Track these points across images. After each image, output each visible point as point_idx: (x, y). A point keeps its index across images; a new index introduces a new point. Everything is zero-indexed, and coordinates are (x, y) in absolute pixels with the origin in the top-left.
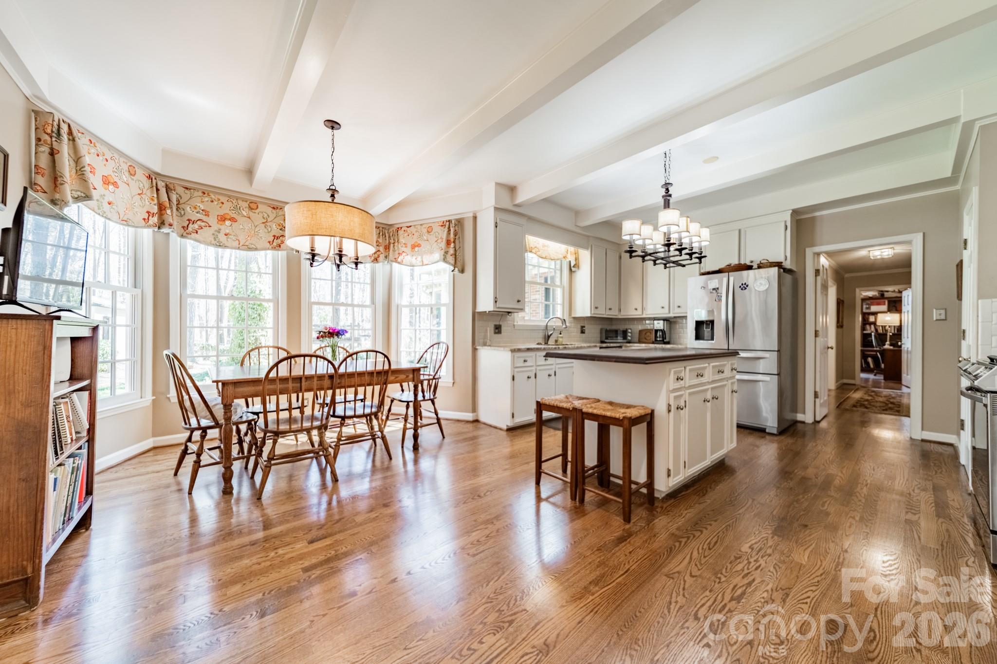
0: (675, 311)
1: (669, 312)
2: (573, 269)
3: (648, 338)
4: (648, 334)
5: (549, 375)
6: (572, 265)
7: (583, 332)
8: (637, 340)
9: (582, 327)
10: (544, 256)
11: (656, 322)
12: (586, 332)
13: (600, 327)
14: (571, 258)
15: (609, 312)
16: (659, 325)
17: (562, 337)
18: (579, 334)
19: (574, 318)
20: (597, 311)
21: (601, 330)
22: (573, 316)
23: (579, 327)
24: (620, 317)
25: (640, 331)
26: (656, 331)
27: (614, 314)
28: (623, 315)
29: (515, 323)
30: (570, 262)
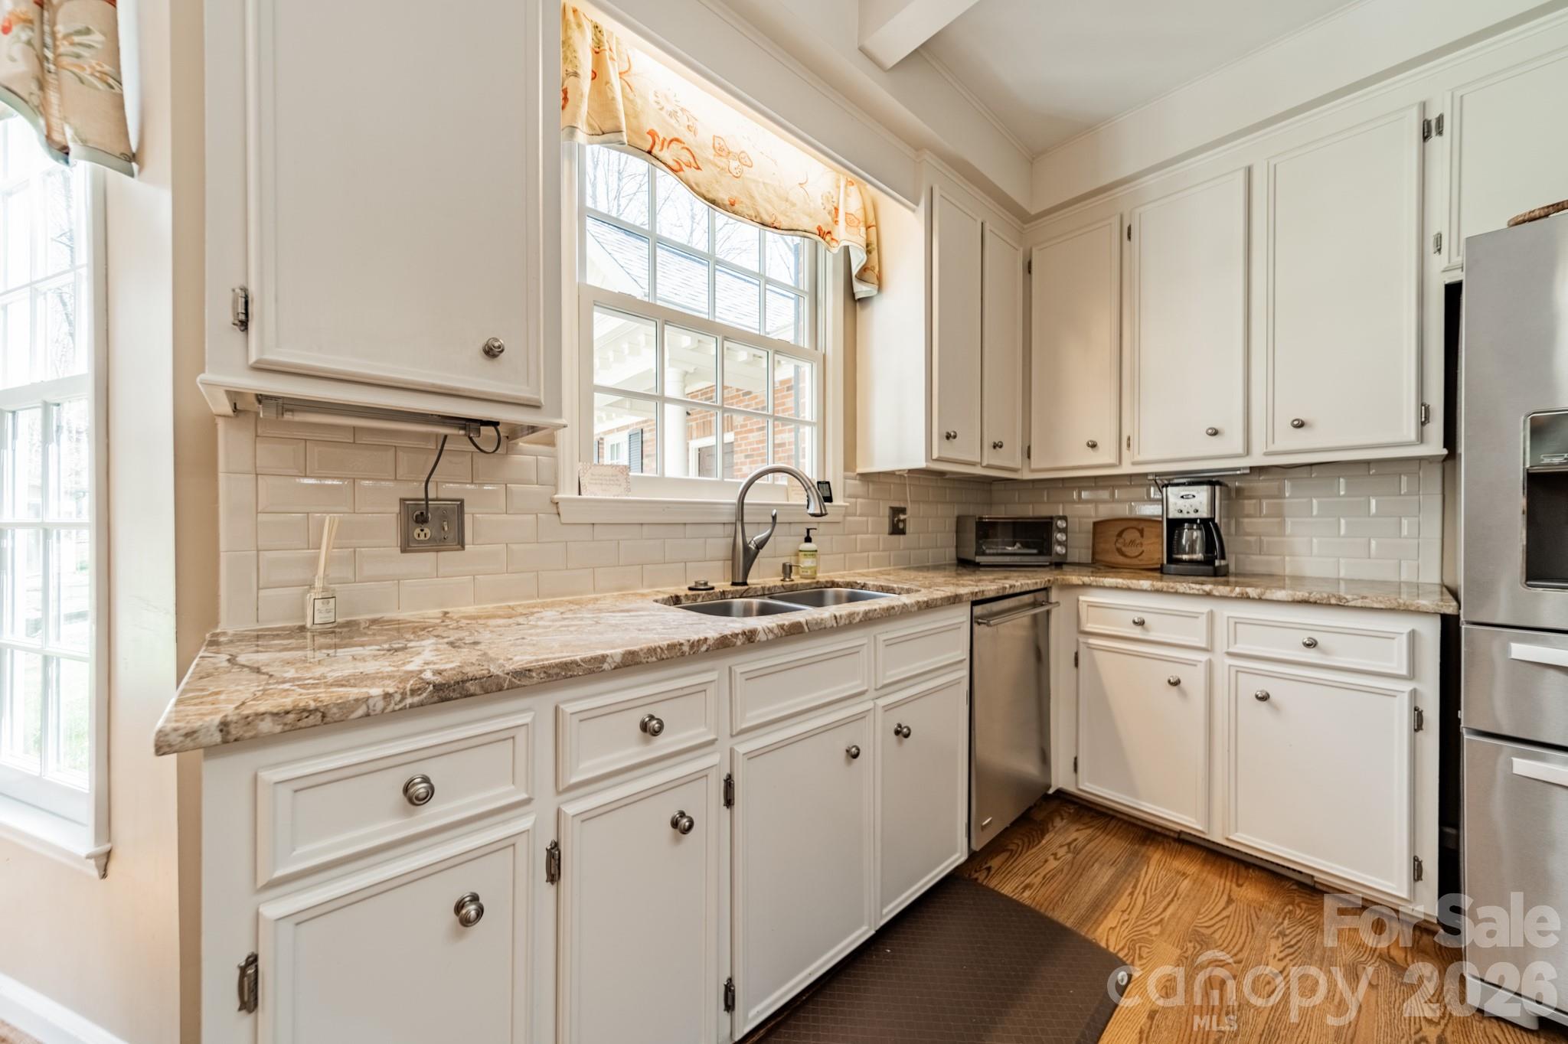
0: (1279, 446)
1: (1248, 452)
2: (861, 290)
3: (1132, 551)
4: (1131, 535)
5: (682, 825)
6: (855, 271)
7: (897, 529)
8: (1085, 556)
9: (897, 511)
10: (723, 196)
11: (1173, 492)
12: (910, 528)
13: (956, 511)
14: (851, 237)
15: (992, 458)
16: (1195, 502)
17: (814, 553)
18: (884, 536)
19: (865, 477)
20: (952, 451)
21: (960, 521)
22: (861, 469)
23: (885, 512)
24: (1027, 475)
25: (1099, 527)
26: (1175, 525)
27: (1007, 462)
28: (1041, 467)
29: (567, 493)
30: (847, 249)
